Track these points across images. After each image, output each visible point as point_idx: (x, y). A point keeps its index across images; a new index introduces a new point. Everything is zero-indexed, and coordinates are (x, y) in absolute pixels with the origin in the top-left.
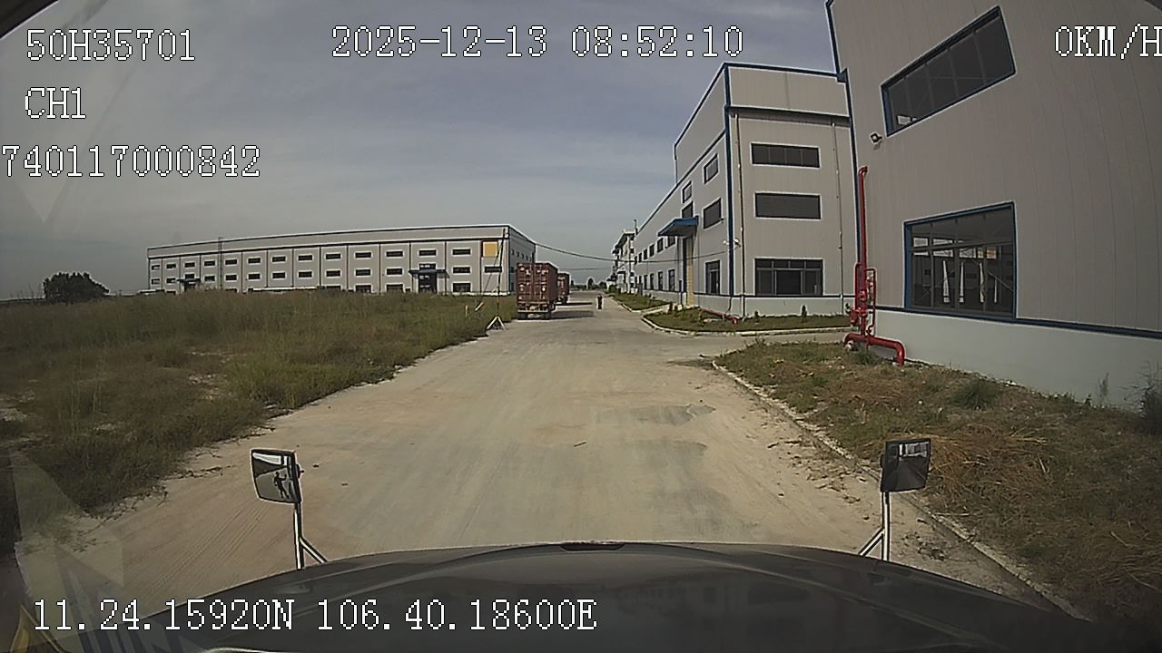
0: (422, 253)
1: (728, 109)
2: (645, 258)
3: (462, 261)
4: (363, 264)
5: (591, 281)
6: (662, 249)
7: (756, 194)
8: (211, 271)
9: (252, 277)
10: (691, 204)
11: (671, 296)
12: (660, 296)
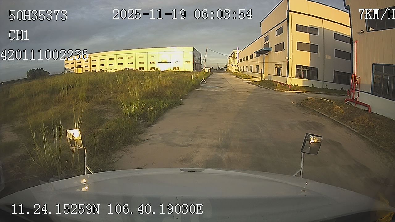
1: (288, 11)
2: (244, 60)
5: (219, 67)
6: (252, 58)
7: (297, 42)
10: (269, 43)
11: (256, 75)
12: (251, 74)
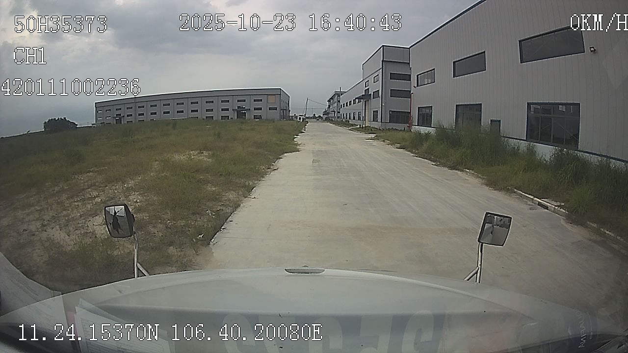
0: (238, 101)
1: (382, 61)
3: (258, 105)
4: (210, 106)
6: (355, 104)
7: (391, 90)
8: (130, 112)
9: (151, 114)
10: (369, 88)
12: (354, 122)
